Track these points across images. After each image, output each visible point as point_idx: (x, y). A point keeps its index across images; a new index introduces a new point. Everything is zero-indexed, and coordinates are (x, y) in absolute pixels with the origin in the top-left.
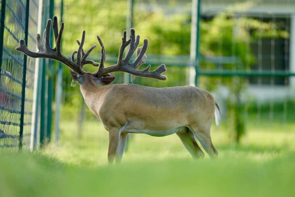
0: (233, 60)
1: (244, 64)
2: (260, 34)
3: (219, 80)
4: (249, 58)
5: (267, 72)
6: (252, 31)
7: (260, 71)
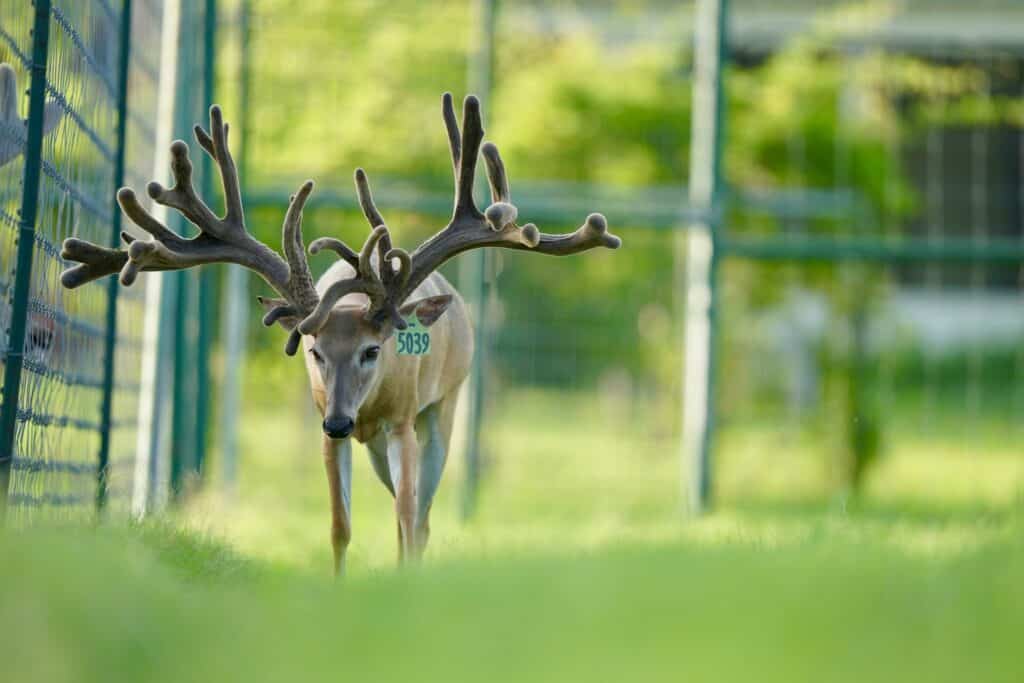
0: (838, 205)
1: (880, 216)
2: (934, 114)
3: (791, 272)
4: (897, 195)
5: (958, 245)
6: (906, 103)
7: (936, 242)
